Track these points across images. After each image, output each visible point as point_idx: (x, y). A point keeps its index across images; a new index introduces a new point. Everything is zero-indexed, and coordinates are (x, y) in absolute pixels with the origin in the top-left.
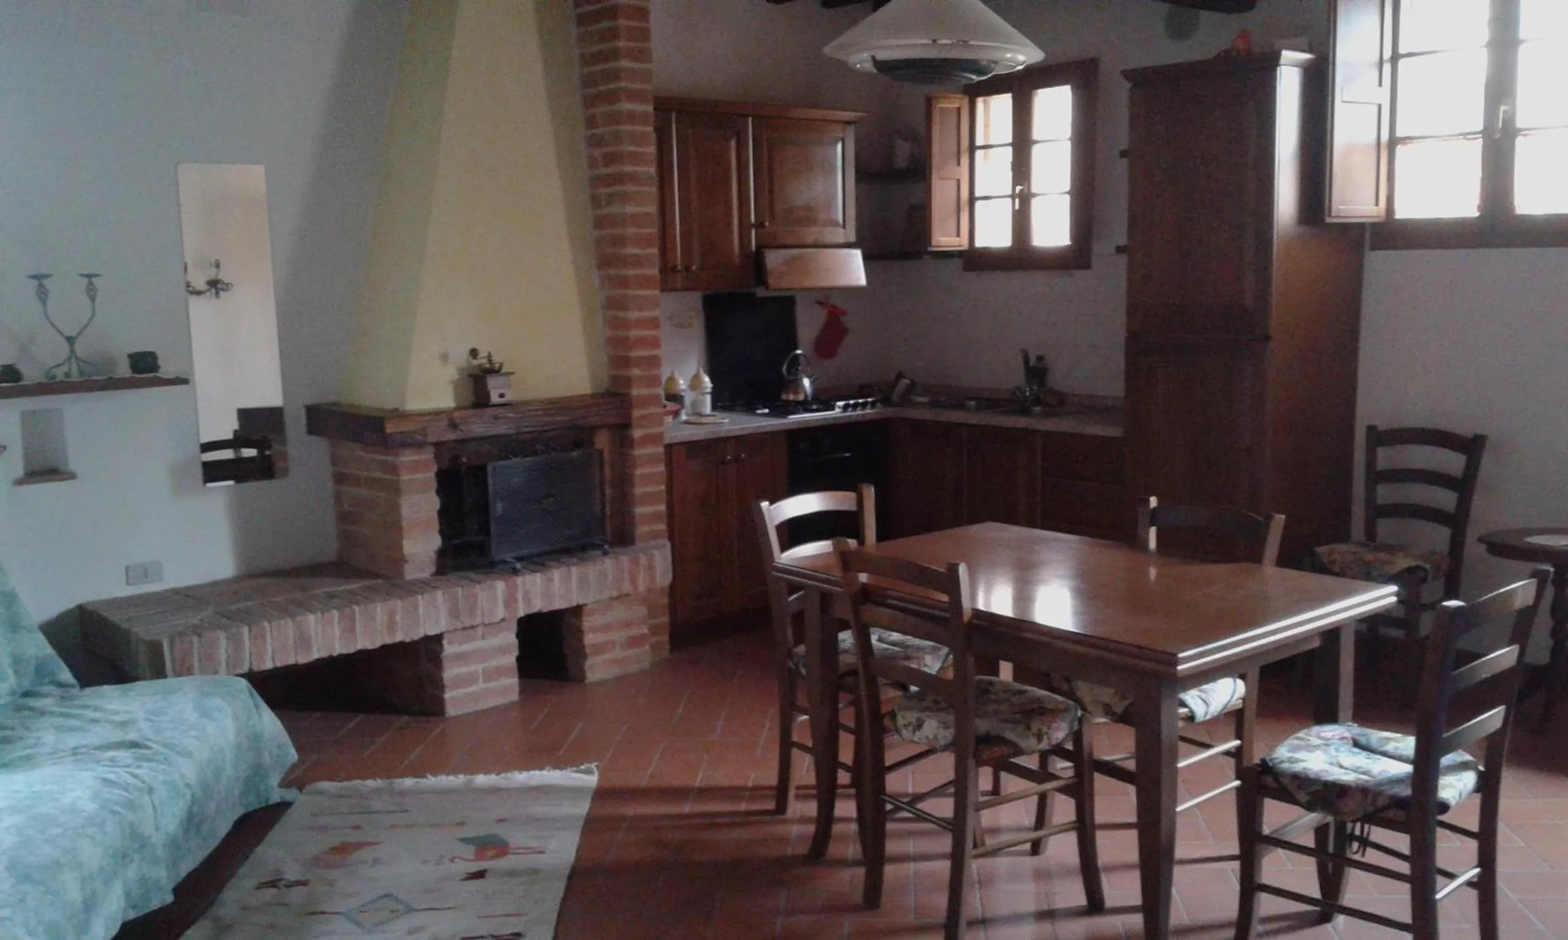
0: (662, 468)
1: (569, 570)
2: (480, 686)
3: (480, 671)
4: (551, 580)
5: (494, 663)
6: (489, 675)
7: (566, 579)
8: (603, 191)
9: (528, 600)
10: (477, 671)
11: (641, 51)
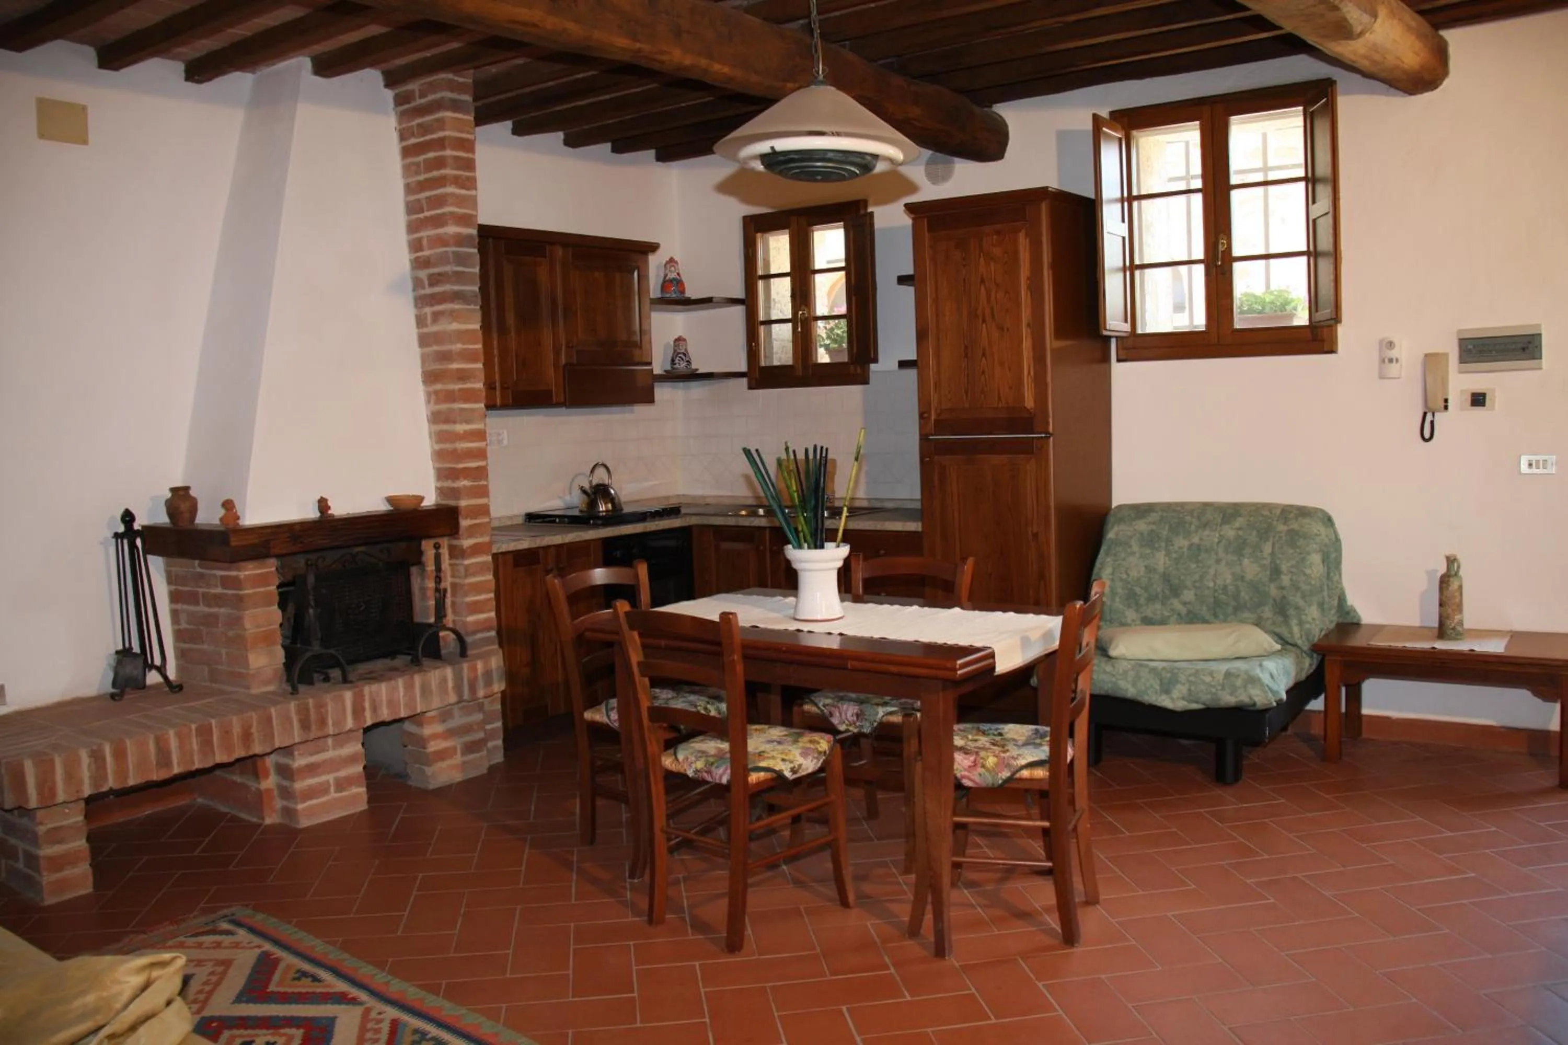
0: (489, 577)
1: (412, 678)
2: (333, 795)
3: (332, 782)
4: (395, 689)
5: (343, 773)
6: (341, 785)
7: (409, 687)
8: (428, 310)
9: (375, 709)
10: (328, 782)
11: (468, 178)
